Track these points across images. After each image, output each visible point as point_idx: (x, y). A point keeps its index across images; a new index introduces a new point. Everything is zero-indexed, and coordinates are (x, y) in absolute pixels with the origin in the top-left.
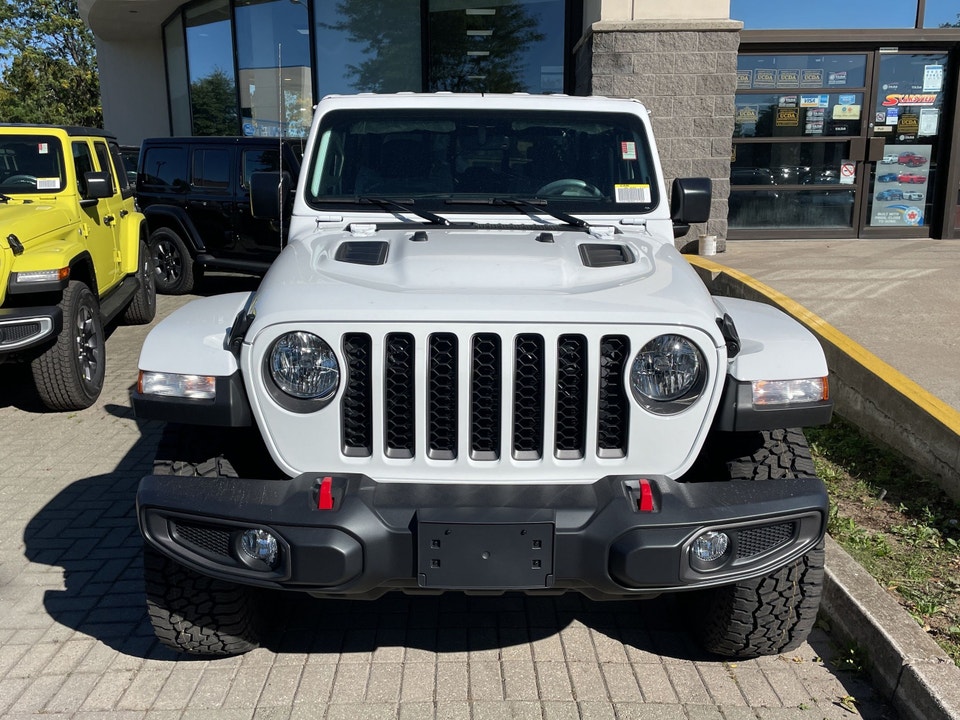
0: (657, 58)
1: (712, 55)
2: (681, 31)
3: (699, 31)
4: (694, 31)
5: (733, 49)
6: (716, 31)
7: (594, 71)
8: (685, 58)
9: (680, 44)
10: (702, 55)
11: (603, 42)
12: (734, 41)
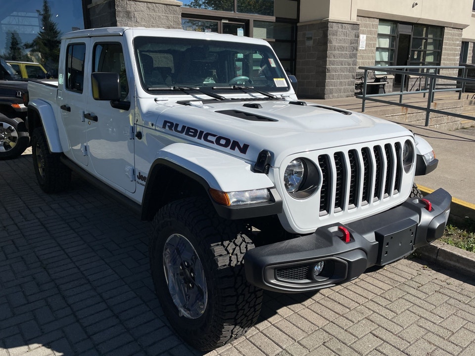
0: (147, 15)
1: (171, 16)
2: (156, 3)
3: (164, 4)
4: (162, 4)
5: (179, 15)
6: (172, 5)
7: (117, 19)
8: (159, 16)
9: (156, 9)
10: (166, 16)
11: (120, 4)
12: (179, 11)
